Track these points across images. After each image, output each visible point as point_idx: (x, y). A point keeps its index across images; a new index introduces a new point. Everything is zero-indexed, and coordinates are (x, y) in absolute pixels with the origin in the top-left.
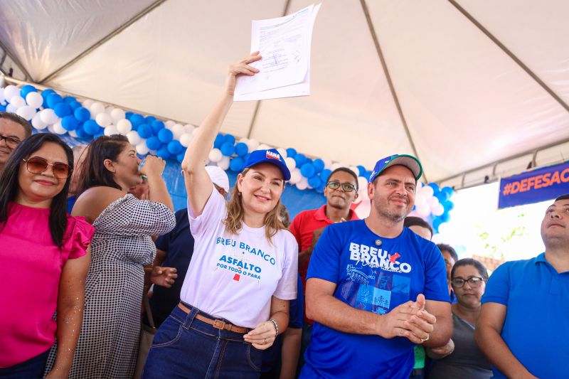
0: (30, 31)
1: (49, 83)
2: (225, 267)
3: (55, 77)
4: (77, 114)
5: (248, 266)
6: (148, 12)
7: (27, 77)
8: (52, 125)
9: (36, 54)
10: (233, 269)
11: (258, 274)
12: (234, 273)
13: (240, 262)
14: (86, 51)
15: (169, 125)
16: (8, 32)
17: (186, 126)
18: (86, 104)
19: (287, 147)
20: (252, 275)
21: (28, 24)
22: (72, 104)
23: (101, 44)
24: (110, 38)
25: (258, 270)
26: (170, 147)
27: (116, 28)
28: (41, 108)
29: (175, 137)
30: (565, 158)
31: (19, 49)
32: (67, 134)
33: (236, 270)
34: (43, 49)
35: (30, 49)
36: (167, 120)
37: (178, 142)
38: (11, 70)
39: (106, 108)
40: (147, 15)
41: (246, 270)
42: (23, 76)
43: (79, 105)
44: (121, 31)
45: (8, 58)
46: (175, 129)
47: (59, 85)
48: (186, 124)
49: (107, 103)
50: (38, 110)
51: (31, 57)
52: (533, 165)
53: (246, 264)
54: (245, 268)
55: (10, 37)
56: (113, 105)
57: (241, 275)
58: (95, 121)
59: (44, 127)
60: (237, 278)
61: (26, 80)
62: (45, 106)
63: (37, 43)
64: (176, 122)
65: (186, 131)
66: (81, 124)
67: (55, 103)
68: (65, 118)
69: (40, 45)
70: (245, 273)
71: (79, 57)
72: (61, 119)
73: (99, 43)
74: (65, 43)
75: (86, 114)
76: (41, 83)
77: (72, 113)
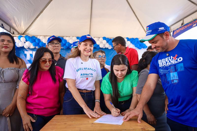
0: (16, 19)
1: (25, 33)
2: (83, 77)
3: (27, 31)
4: (37, 41)
5: (89, 74)
6: (49, 3)
7: (19, 33)
8: (30, 46)
9: (19, 25)
10: (85, 77)
11: (92, 76)
12: (86, 78)
13: (87, 74)
14: (34, 21)
15: (65, 38)
16: (10, 21)
17: (70, 37)
18: (38, 37)
19: (103, 37)
20: (91, 77)
21: (15, 17)
22: (34, 38)
23: (38, 18)
24: (40, 15)
25: (92, 74)
26: (67, 45)
27: (41, 11)
28: (26, 42)
29: (68, 41)
30: (193, 19)
31: (14, 25)
32: (35, 48)
33: (86, 77)
34: (21, 23)
35: (17, 24)
36: (64, 37)
37: (69, 43)
38: (13, 32)
39: (45, 37)
40: (49, 5)
41: (89, 76)
42: (17, 33)
43: (36, 38)
44: (42, 12)
45: (11, 29)
46: (67, 39)
47: (28, 34)
48: (70, 36)
49: (44, 36)
50: (25, 42)
51: (18, 27)
52: (183, 24)
53: (88, 74)
54: (88, 75)
55: (10, 22)
56: (46, 36)
57: (88, 77)
58: (42, 42)
59: (28, 47)
60: (87, 79)
61: (18, 34)
62: (27, 41)
63: (19, 22)
64: (67, 37)
65: (71, 39)
66: (38, 44)
67: (29, 39)
68: (33, 43)
69: (20, 22)
70: (89, 77)
71: (32, 23)
72: (32, 44)
73: (37, 17)
74: (27, 20)
75: (39, 40)
76: (23, 34)
77: (35, 41)
